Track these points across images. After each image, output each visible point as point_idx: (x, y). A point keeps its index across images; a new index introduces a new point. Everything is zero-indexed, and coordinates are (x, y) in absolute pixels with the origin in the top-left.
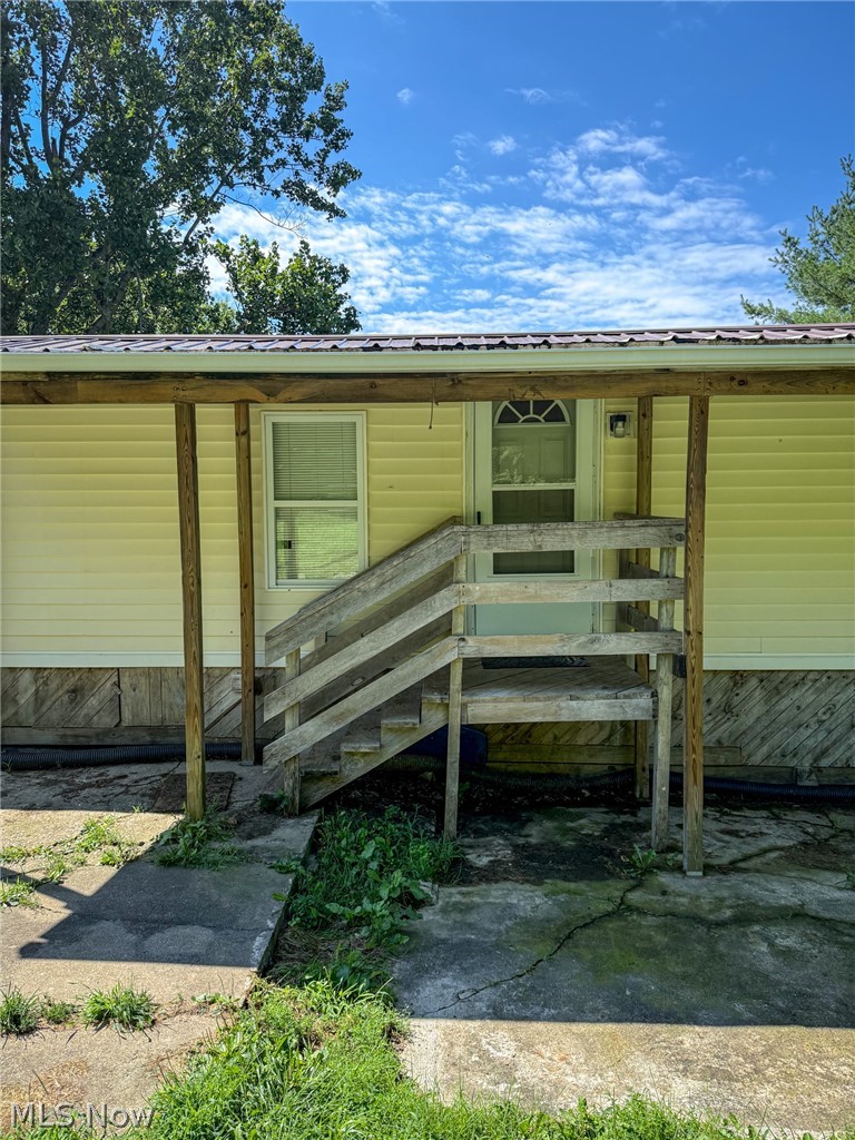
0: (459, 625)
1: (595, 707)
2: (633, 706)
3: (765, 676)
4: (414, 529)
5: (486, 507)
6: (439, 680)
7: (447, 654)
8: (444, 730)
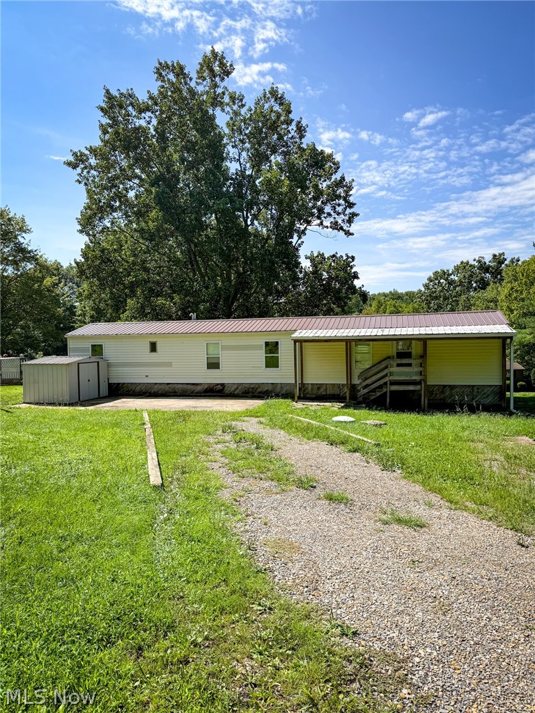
0: (389, 375)
1: (411, 388)
2: (418, 388)
3: (450, 386)
4: (382, 359)
5: (395, 355)
6: (386, 383)
7: (387, 379)
8: (386, 392)
